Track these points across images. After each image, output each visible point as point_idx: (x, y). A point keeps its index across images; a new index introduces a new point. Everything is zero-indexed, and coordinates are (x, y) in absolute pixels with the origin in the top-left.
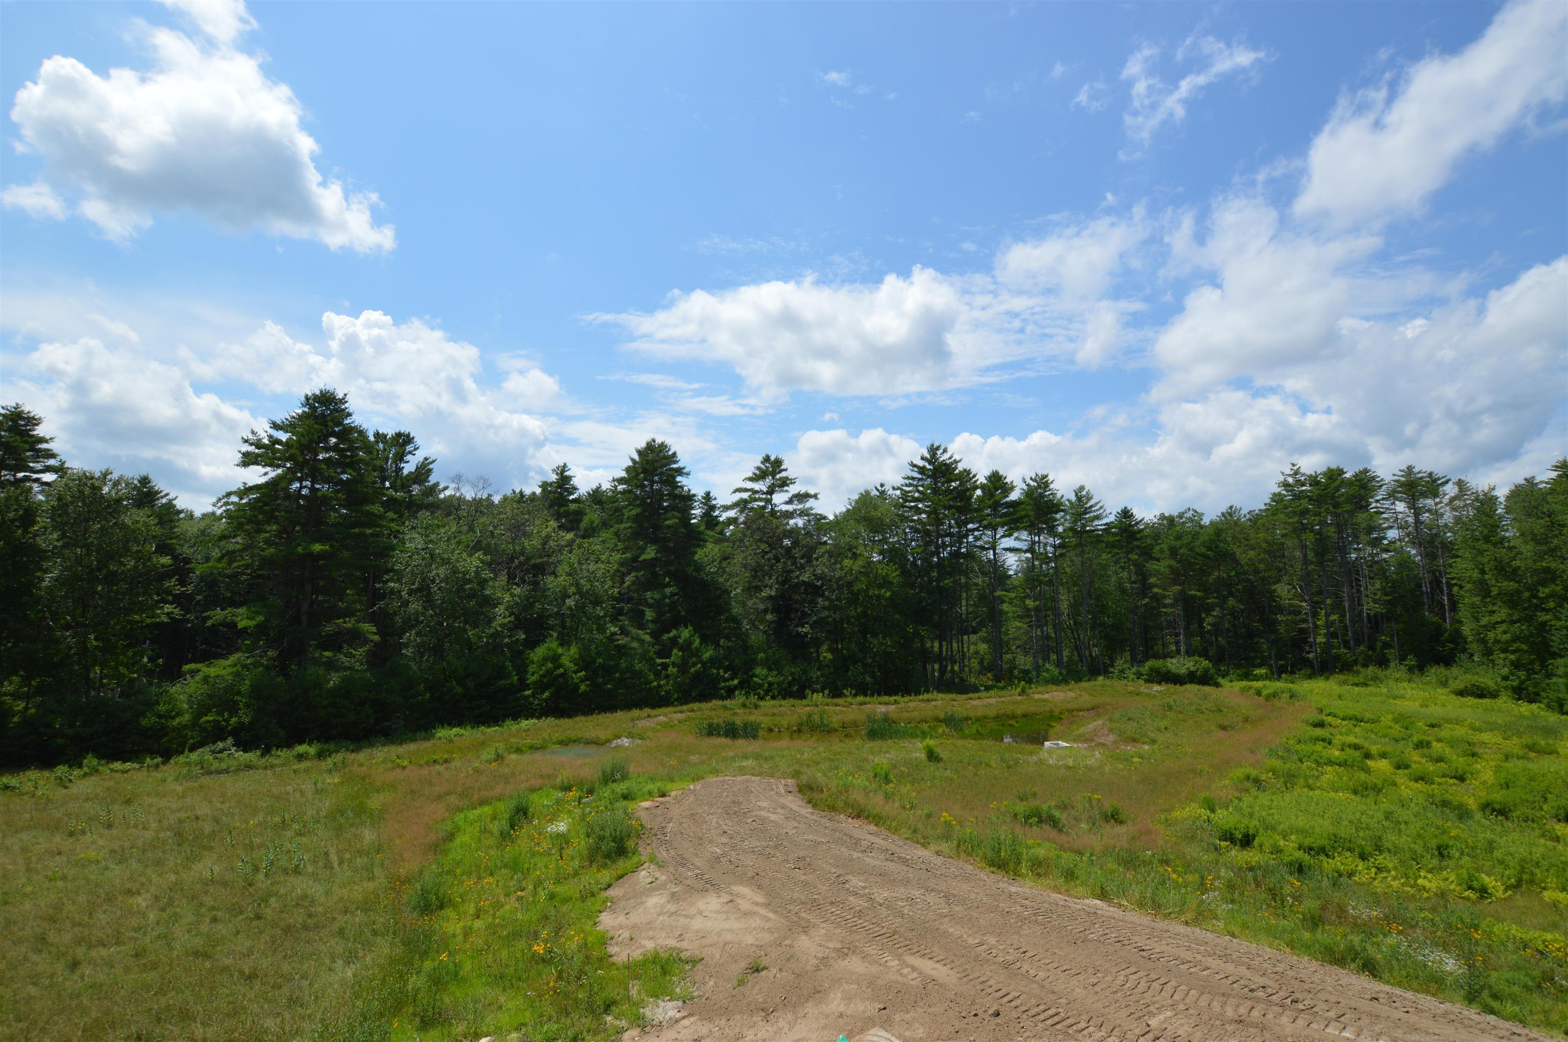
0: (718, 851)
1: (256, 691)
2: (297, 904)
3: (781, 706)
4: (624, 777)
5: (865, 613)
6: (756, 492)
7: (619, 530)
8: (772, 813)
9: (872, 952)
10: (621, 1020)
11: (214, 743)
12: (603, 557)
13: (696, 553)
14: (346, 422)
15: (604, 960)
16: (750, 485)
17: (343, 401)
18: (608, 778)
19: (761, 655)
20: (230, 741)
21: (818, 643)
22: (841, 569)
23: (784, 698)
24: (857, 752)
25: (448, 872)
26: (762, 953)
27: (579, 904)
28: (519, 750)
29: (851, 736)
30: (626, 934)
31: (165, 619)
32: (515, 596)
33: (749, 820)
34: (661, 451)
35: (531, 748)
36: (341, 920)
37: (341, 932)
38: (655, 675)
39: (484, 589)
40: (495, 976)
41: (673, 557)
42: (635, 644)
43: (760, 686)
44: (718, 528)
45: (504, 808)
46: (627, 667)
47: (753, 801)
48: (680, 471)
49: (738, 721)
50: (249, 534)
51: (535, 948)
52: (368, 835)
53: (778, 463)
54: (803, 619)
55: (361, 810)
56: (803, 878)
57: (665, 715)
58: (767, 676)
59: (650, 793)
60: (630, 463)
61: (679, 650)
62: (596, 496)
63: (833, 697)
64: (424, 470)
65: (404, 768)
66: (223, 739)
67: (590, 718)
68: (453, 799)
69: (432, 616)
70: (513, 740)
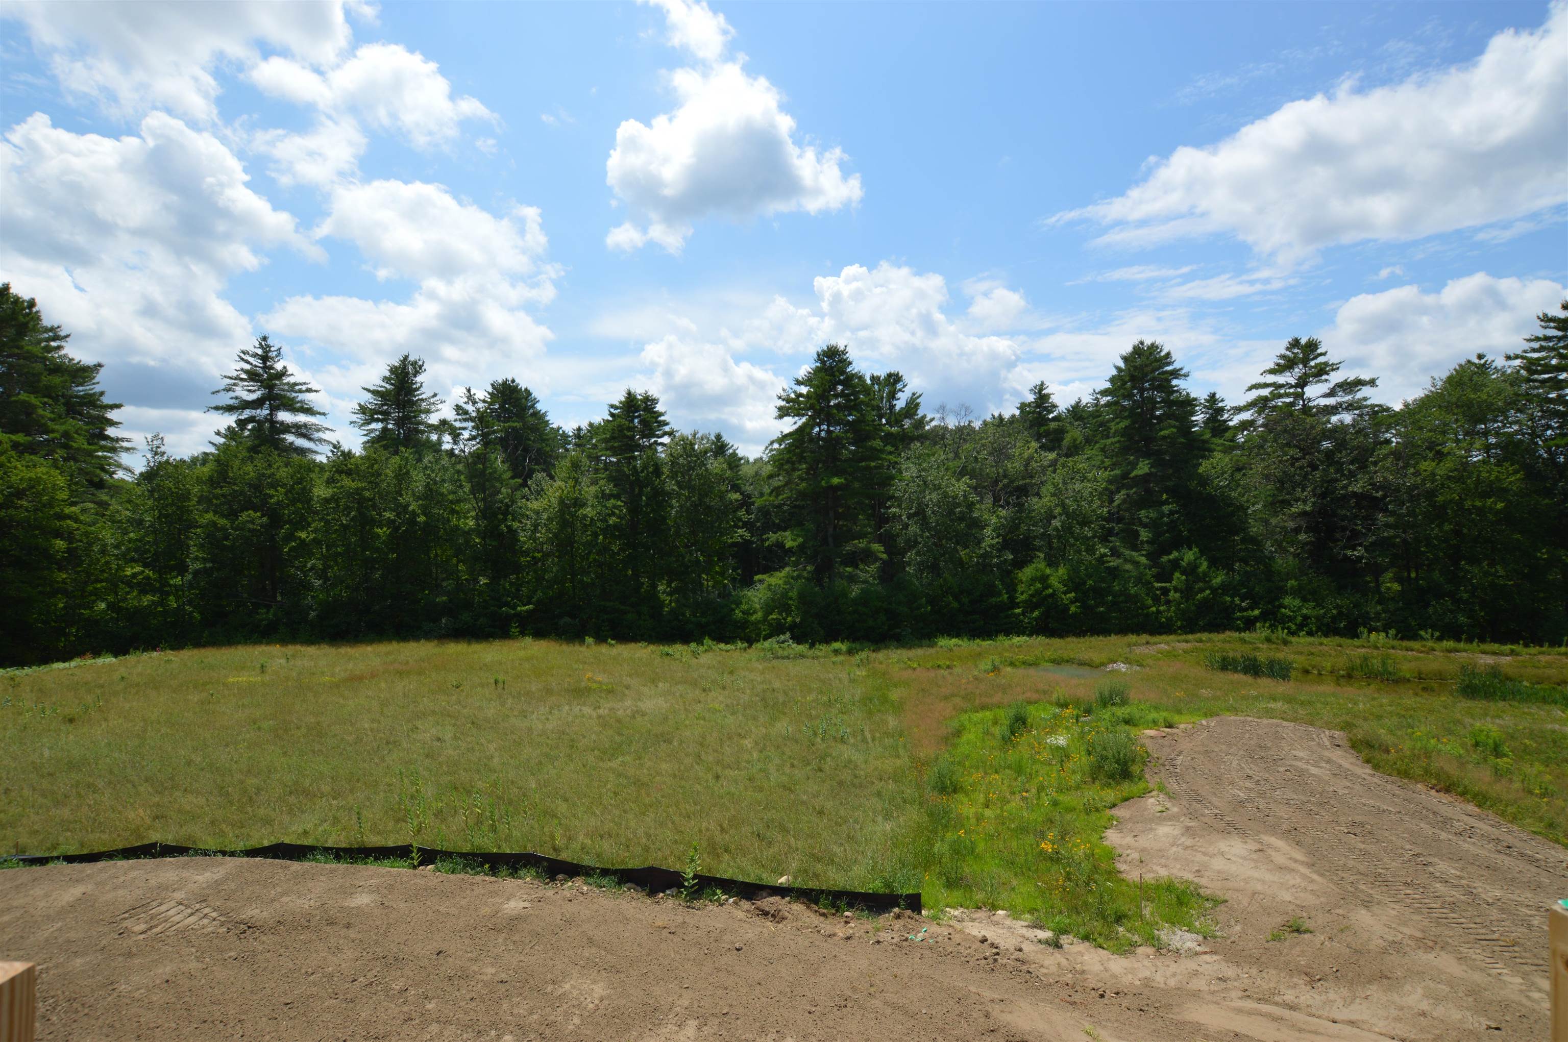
0: (1242, 795)
1: (802, 596)
2: (846, 766)
3: (1321, 644)
4: (1124, 702)
5: (1457, 533)
6: (1281, 386)
7: (1105, 445)
8: (1313, 766)
9: (1474, 957)
10: (1134, 935)
11: (778, 635)
12: (1090, 476)
13: (1201, 464)
14: (848, 370)
15: (1113, 874)
16: (1271, 379)
17: (844, 352)
18: (1106, 701)
19: (1292, 583)
20: (788, 635)
21: (1377, 571)
22: (1417, 474)
23: (1326, 636)
24: (1443, 711)
25: (959, 763)
26: (1304, 914)
27: (1083, 816)
28: (1012, 664)
29: (1433, 690)
30: (1135, 856)
31: (740, 540)
32: (1001, 518)
33: (1282, 769)
34: (1151, 354)
35: (1024, 663)
36: (879, 785)
37: (879, 794)
38: (1153, 600)
39: (971, 511)
40: (1007, 861)
41: (1171, 471)
42: (1128, 567)
43: (1291, 619)
44: (1228, 435)
45: (1005, 716)
46: (1120, 590)
47: (1286, 749)
48: (1176, 374)
49: (1262, 657)
50: (787, 473)
51: (1043, 845)
52: (892, 722)
53: (1312, 347)
54: (1353, 539)
55: (884, 700)
56: (1362, 846)
57: (1167, 643)
58: (1300, 608)
59: (1155, 722)
60: (1114, 372)
61: (1182, 573)
62: (1077, 411)
63: (1402, 639)
64: (913, 405)
65: (914, 669)
66: (784, 633)
67: (1082, 640)
68: (957, 700)
69: (928, 537)
70: (1006, 654)
